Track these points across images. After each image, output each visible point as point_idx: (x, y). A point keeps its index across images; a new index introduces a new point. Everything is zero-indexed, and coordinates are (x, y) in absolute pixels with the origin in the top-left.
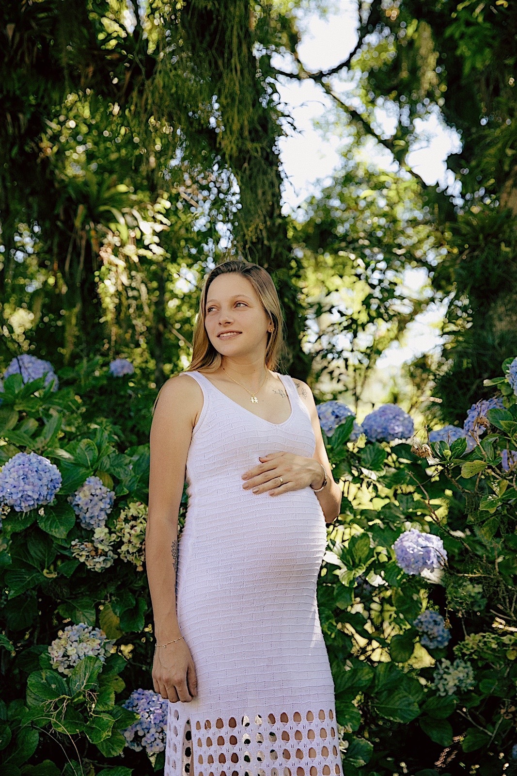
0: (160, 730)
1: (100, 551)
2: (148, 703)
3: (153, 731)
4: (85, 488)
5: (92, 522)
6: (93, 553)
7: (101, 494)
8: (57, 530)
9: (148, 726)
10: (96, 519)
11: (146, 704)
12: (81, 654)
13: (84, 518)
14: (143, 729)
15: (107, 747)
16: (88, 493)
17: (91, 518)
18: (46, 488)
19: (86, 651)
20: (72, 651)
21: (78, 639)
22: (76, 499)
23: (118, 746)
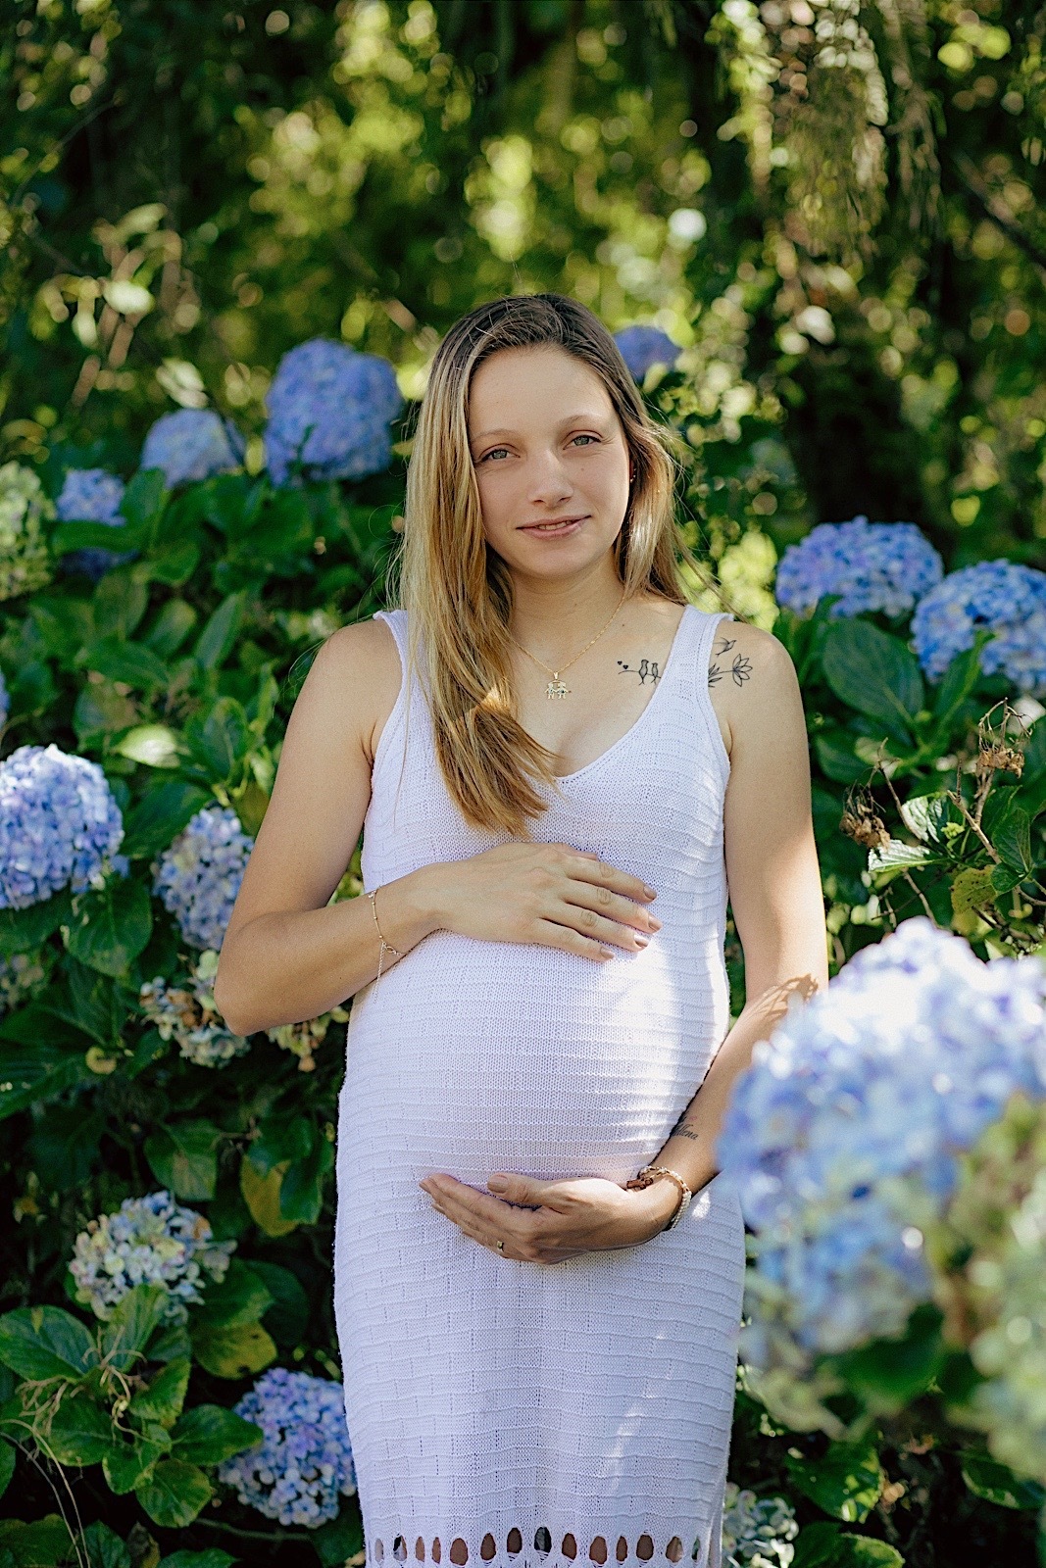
0: (312, 1474)
1: (206, 1016)
2: (291, 1408)
3: (293, 1474)
4: (188, 844)
5: (205, 934)
6: (191, 1019)
7: (227, 860)
8: (106, 954)
9: (281, 1463)
10: (213, 924)
11: (283, 1409)
12: (135, 1276)
13: (187, 921)
14: (271, 1469)
15: (165, 1502)
16: (192, 857)
17: (204, 921)
18: (68, 848)
19: (147, 1267)
20: (114, 1265)
21: (131, 1237)
22: (163, 873)
23: (190, 1503)
